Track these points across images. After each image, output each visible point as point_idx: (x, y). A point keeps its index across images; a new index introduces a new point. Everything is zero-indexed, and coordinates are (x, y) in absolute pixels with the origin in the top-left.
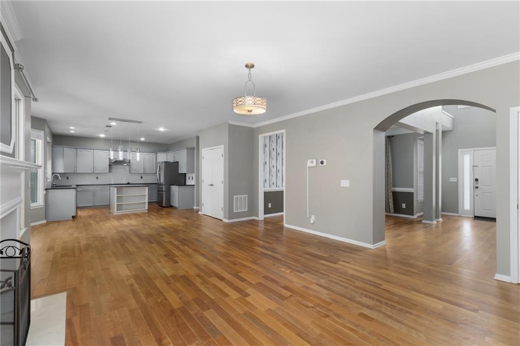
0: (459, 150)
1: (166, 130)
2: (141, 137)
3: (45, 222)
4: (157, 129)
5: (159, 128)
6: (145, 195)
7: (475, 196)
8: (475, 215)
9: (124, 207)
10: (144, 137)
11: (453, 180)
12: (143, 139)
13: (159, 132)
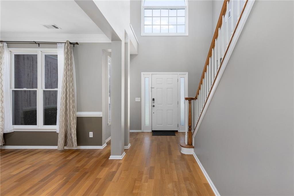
0: (142, 73)
7: (153, 113)
8: (152, 130)
11: (137, 100)
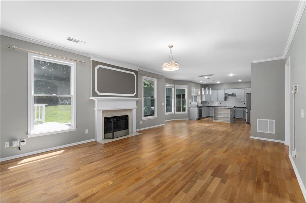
1: (234, 75)
2: (239, 80)
3: (188, 119)
4: (228, 75)
5: (229, 74)
6: (228, 113)
9: (219, 118)
10: (241, 79)
12: (240, 81)
13: (229, 77)
